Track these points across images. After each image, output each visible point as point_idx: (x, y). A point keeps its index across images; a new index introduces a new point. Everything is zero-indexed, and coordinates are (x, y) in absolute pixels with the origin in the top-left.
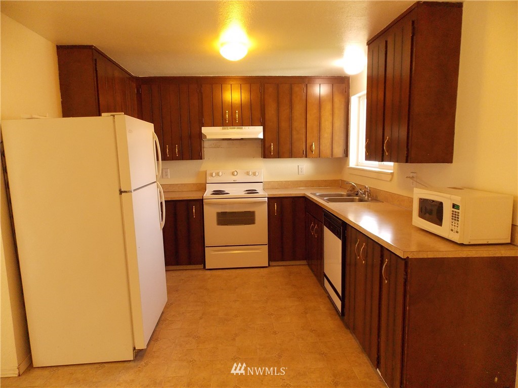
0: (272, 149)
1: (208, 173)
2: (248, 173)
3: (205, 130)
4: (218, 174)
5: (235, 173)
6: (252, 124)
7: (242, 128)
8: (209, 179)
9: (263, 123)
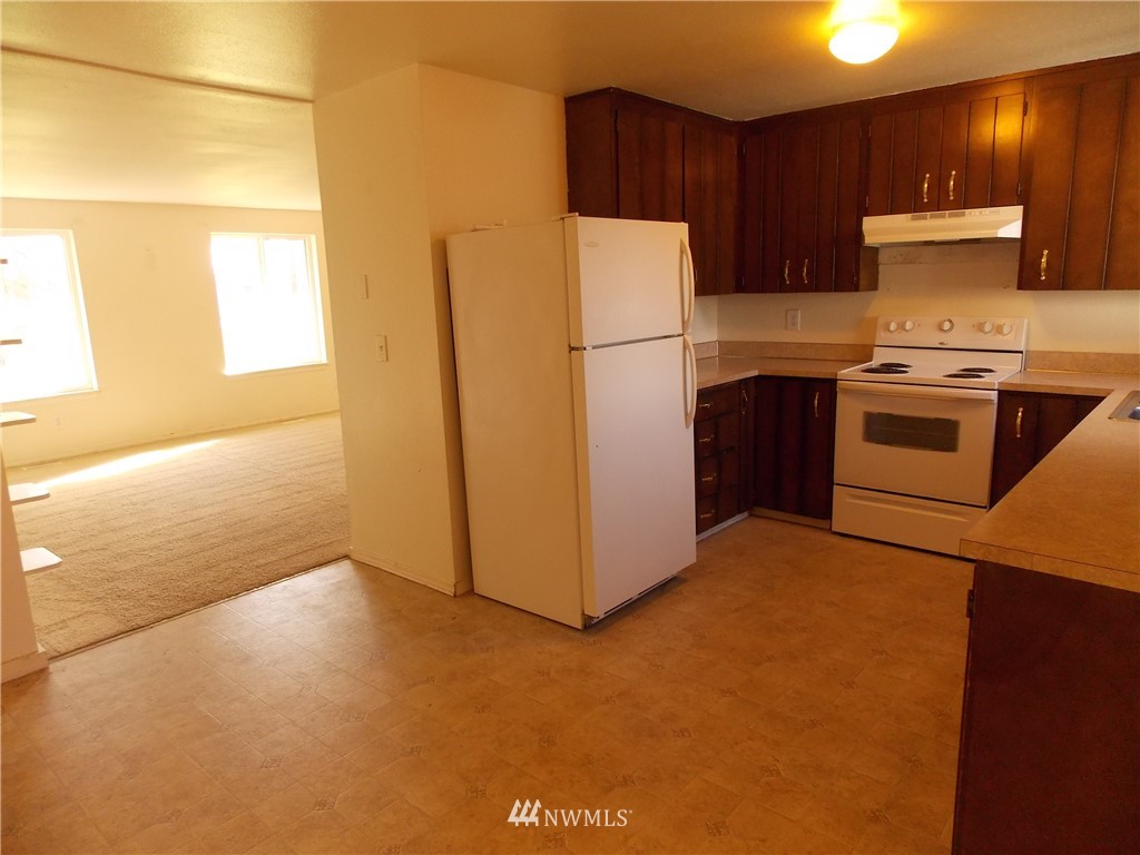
0: (1044, 265)
1: (881, 321)
2: (980, 328)
3: (870, 224)
4: (901, 326)
5: (947, 326)
6: (994, 200)
7: (963, 215)
8: (882, 337)
9: (1022, 198)
